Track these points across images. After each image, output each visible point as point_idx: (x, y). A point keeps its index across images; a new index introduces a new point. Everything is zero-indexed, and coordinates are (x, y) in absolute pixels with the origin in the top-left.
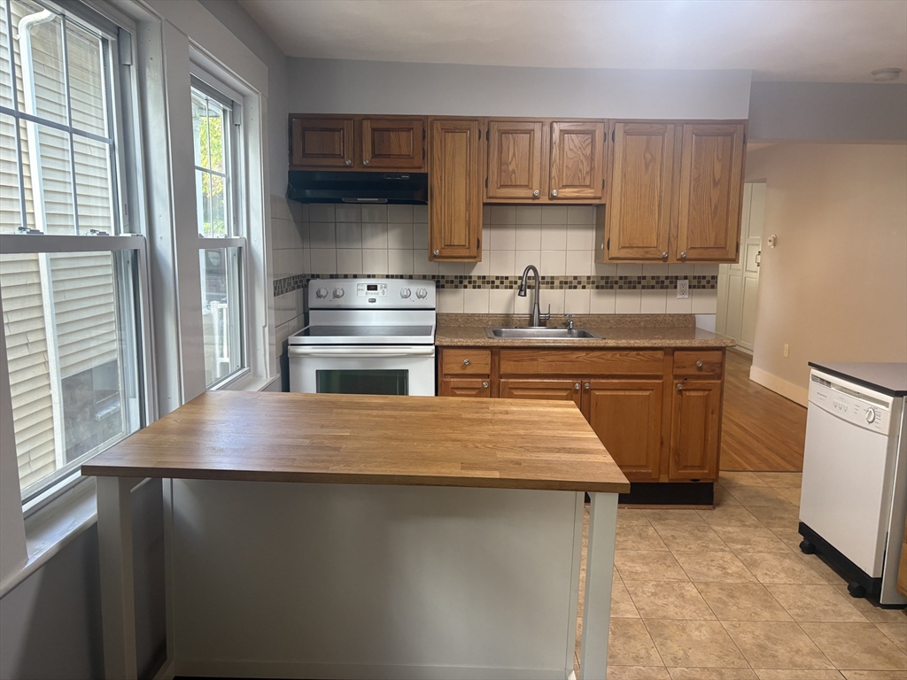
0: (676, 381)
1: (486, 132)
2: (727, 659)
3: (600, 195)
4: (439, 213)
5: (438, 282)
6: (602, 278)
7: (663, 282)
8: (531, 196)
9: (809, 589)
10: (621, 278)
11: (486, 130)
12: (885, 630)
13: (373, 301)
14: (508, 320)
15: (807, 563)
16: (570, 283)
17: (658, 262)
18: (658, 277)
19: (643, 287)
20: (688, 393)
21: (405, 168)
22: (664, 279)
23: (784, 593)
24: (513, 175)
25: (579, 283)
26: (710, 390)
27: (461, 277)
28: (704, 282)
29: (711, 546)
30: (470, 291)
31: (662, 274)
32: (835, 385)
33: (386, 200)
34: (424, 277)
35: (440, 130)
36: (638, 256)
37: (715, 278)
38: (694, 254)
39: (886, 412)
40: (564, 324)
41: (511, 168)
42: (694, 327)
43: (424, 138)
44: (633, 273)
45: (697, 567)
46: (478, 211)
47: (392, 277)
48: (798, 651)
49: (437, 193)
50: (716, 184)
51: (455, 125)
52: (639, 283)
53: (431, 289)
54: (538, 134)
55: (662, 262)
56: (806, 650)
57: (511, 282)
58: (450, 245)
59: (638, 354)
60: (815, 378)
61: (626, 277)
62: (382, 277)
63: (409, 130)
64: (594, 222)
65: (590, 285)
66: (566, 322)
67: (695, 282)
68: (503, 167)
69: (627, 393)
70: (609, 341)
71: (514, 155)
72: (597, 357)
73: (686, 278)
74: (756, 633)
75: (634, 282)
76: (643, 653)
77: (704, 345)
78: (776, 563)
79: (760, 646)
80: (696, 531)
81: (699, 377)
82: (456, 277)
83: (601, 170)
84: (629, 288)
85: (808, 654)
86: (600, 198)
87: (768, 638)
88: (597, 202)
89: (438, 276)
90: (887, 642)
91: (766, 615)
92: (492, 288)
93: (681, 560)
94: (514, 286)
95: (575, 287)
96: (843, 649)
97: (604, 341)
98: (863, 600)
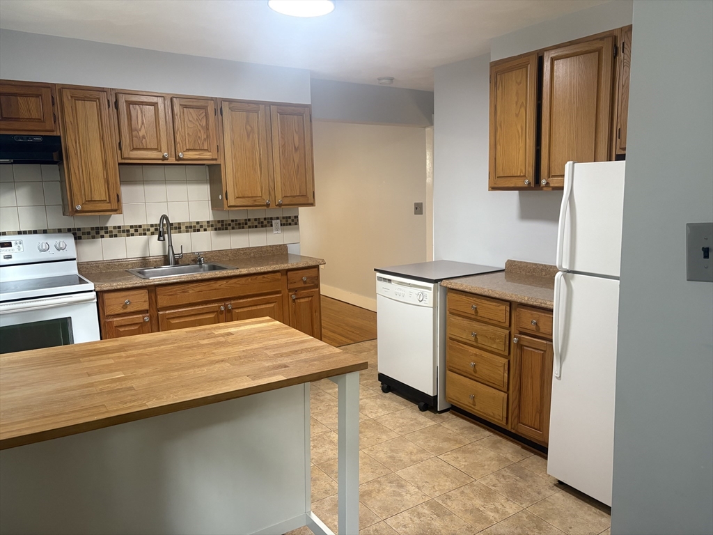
0: (290, 294)
1: (114, 101)
2: (377, 472)
3: (216, 157)
4: (77, 172)
5: (74, 234)
6: (219, 222)
7: (262, 222)
8: (161, 157)
9: (398, 414)
10: (232, 221)
11: (114, 100)
12: (446, 425)
13: (9, 257)
14: (145, 262)
15: (390, 398)
16: (194, 228)
17: (263, 208)
18: (259, 219)
19: (249, 227)
20: (298, 301)
21: (37, 132)
22: (263, 220)
23: (387, 420)
24: (144, 140)
25: (201, 226)
26: (312, 296)
27: (97, 228)
28: (290, 221)
29: (332, 404)
30: (107, 240)
31: (262, 216)
32: (394, 281)
33: (12, 161)
34: (60, 231)
35: (70, 97)
36: (250, 204)
37: (296, 217)
38: (287, 201)
39: (429, 295)
40: (193, 260)
41: (141, 134)
42: (287, 254)
43: (53, 104)
44: (241, 217)
45: (331, 420)
46: (114, 171)
47: (25, 233)
48: (411, 453)
49: (73, 154)
50: (296, 149)
51: (84, 94)
52: (246, 224)
53: (70, 241)
54: (161, 106)
55: (265, 208)
56: (415, 451)
57: (144, 230)
58: (91, 201)
59: (264, 277)
60: (380, 279)
61: (236, 220)
62: (14, 233)
63: (37, 96)
64: (208, 178)
65: (210, 228)
66: (196, 260)
67: (284, 221)
68: (134, 133)
69: (259, 307)
70: (242, 270)
71: (143, 123)
72: (235, 283)
73: (278, 218)
74: (385, 450)
75: (243, 223)
76: (328, 486)
77: (306, 265)
78: (372, 404)
79: (391, 457)
80: (318, 397)
81: (305, 288)
82: (92, 229)
83: (215, 138)
84: (239, 228)
85: (417, 453)
86: (216, 160)
87: (392, 451)
88: (214, 162)
89: (74, 229)
90: (451, 432)
91: (384, 437)
92: (128, 235)
93: (319, 418)
94: (147, 233)
95: (198, 231)
96: (432, 444)
97: (239, 270)
98: (428, 411)
